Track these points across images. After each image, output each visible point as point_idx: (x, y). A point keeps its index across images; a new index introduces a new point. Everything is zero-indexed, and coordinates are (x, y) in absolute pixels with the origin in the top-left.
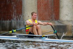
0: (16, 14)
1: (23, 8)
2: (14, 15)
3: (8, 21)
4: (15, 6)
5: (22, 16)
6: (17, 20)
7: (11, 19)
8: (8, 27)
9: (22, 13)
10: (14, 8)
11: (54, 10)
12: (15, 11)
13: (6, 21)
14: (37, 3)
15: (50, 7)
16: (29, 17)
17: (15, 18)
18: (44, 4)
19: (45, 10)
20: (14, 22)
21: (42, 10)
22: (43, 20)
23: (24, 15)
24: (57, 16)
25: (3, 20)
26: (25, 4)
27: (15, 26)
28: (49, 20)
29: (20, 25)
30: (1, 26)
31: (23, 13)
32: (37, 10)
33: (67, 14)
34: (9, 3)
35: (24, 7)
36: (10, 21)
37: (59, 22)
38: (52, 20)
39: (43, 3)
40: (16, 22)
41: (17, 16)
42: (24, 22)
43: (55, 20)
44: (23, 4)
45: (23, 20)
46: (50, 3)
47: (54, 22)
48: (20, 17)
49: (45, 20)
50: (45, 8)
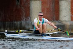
0: (25, 16)
2: (23, 17)
3: (19, 22)
4: (24, 10)
5: (30, 18)
6: (26, 21)
7: (21, 20)
8: (19, 26)
9: (29, 15)
10: (23, 11)
11: (55, 13)
12: (24, 14)
14: (42, 7)
15: (52, 11)
17: (24, 20)
18: (47, 8)
19: (48, 13)
20: (23, 23)
21: (46, 12)
23: (31, 17)
25: (15, 21)
26: (32, 8)
27: (24, 26)
29: (28, 25)
30: (13, 26)
33: (65, 16)
35: (31, 11)
36: (20, 22)
38: (54, 21)
40: (25, 22)
41: (26, 18)
42: (31, 23)
44: (30, 8)
45: (31, 21)
46: (52, 7)
47: (55, 22)
48: (29, 18)
50: (48, 12)
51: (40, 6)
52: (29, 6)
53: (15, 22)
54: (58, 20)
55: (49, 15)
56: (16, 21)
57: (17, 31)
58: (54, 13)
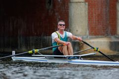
1: (69, 20)
4: (59, 17)
9: (68, 26)
11: (110, 22)
13: (48, 37)
14: (88, 13)
15: (104, 19)
16: (77, 31)
18: (97, 14)
19: (98, 22)
21: (95, 22)
22: (95, 35)
24: (113, 30)
25: (44, 36)
26: (72, 15)
28: (103, 35)
30: (41, 43)
31: (70, 27)
32: (88, 23)
34: (52, 14)
35: (71, 19)
37: (116, 37)
38: (107, 35)
39: (95, 13)
43: (112, 35)
46: (104, 13)
47: (110, 37)
49: (98, 35)
50: (98, 20)
51: (85, 11)
52: (68, 12)
53: (45, 38)
54: (114, 35)
55: (101, 26)
56: (47, 36)
57: (30, 52)
58: (108, 22)
